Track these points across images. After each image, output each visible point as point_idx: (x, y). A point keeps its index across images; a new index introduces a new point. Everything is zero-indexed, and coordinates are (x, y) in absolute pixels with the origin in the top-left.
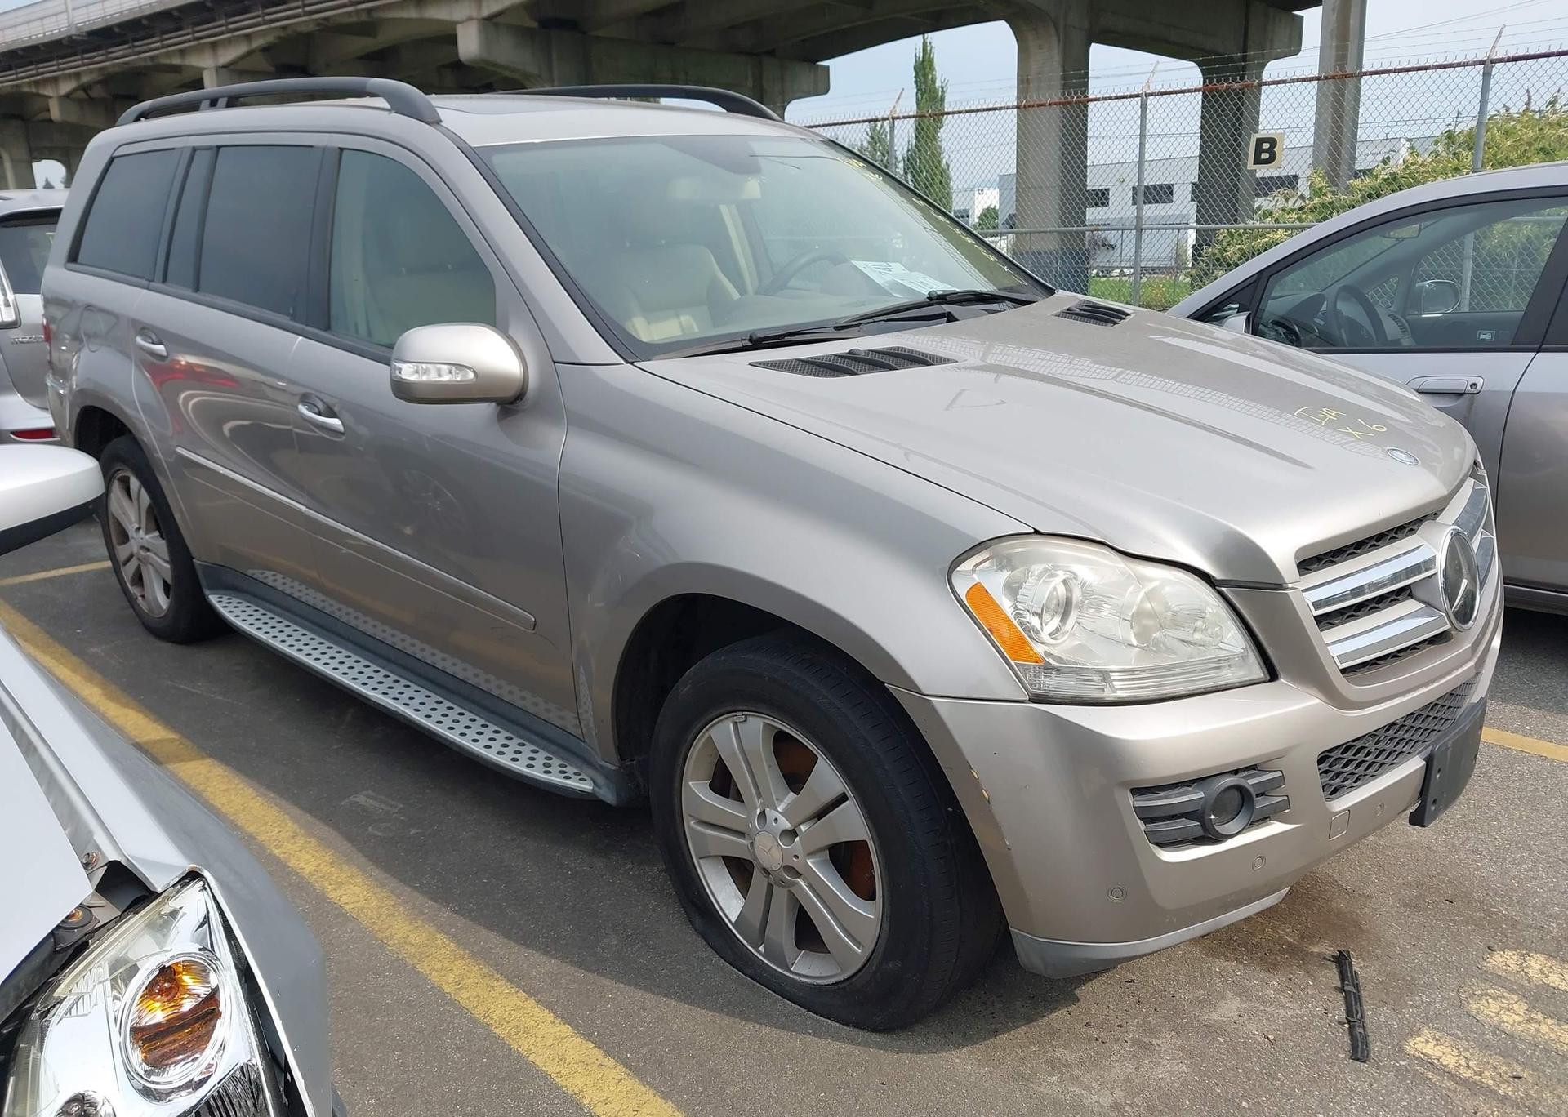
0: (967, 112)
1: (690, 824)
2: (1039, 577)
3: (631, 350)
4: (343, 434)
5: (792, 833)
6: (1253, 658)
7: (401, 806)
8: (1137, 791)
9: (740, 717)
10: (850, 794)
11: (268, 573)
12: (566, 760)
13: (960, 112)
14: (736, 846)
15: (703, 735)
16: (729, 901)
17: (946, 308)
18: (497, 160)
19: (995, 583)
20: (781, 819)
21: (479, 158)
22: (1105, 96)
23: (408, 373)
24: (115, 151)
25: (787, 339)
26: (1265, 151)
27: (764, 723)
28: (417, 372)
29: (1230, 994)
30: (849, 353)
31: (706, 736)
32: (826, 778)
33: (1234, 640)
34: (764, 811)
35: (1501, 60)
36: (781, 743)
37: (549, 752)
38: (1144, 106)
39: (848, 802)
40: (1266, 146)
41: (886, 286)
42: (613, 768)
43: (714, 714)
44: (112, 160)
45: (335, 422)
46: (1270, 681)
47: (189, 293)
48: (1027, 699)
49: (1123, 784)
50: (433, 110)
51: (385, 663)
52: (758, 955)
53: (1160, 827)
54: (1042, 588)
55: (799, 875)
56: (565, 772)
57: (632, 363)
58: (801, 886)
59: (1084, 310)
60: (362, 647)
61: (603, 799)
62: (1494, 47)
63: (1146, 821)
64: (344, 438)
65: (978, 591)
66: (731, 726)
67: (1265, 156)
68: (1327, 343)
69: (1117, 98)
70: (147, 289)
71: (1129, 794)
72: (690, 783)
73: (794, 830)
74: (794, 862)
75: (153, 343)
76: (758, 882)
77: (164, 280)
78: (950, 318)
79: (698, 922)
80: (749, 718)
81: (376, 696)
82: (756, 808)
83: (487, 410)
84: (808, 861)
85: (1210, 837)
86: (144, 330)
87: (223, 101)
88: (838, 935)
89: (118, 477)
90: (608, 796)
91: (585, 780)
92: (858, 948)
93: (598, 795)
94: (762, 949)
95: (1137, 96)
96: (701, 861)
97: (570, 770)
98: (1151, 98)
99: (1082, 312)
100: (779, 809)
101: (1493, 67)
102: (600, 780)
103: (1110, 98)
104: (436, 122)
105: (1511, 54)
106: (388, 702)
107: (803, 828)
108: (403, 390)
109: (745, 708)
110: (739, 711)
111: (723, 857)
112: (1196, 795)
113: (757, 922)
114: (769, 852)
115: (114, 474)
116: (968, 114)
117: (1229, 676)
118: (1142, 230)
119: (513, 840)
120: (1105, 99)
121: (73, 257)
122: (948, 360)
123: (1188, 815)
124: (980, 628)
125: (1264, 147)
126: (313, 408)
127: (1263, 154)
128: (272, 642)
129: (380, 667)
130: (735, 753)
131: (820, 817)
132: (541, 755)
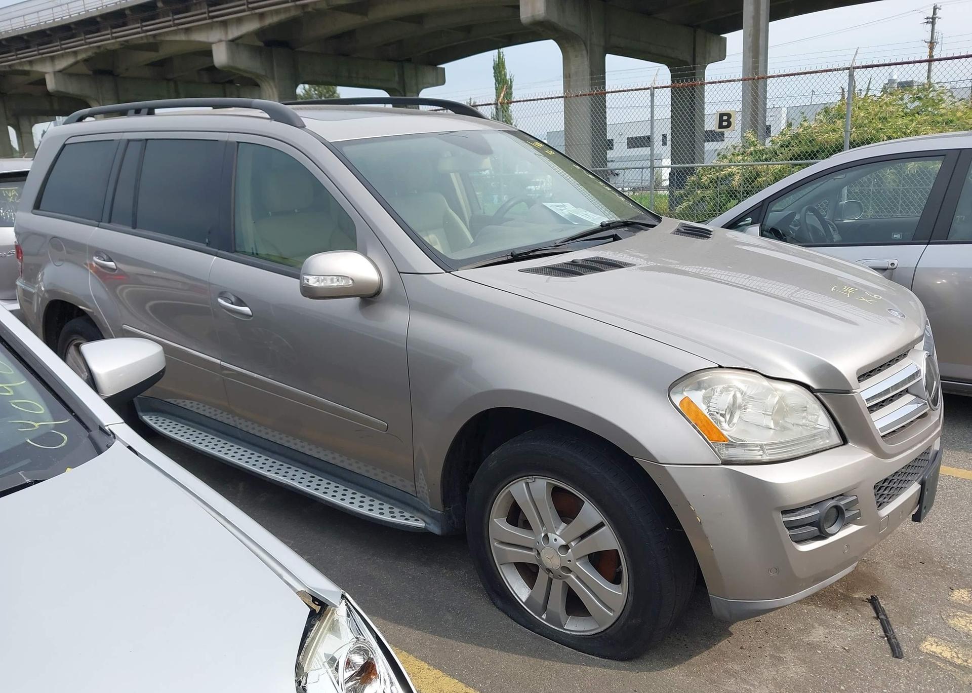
0: (546, 99)
1: (494, 544)
2: (722, 392)
3: (448, 265)
4: (251, 316)
5: (566, 548)
6: (834, 432)
7: (292, 542)
8: (785, 512)
9: (530, 479)
10: (606, 522)
11: (188, 402)
12: (402, 509)
13: (541, 99)
14: (528, 557)
15: (505, 490)
16: (521, 591)
17: (612, 232)
18: (346, 150)
19: (697, 397)
20: (559, 539)
21: (335, 148)
22: (629, 89)
23: (312, 281)
24: (67, 140)
25: (531, 254)
26: (725, 121)
27: (548, 483)
28: (318, 281)
29: (816, 625)
30: (573, 261)
31: (507, 491)
32: (590, 513)
33: (824, 422)
34: (547, 534)
35: (858, 67)
36: (556, 492)
37: (390, 504)
38: (652, 95)
39: (604, 528)
40: (725, 118)
41: (566, 218)
42: (439, 512)
43: (513, 478)
44: (64, 145)
45: (246, 310)
46: (843, 445)
47: (130, 229)
48: (721, 463)
49: (777, 509)
50: (299, 118)
51: (270, 453)
52: (542, 621)
53: (796, 532)
54: (722, 401)
55: (570, 571)
56: (404, 516)
57: (450, 272)
58: (571, 577)
59: (688, 230)
60: (254, 445)
61: (432, 531)
62: (854, 60)
63: (789, 529)
64: (252, 318)
65: (687, 401)
66: (524, 485)
67: (725, 124)
69: (636, 90)
70: (98, 227)
71: (781, 514)
72: (495, 520)
73: (567, 545)
74: (568, 565)
75: (104, 261)
76: (542, 578)
77: (110, 222)
78: (616, 238)
79: (499, 603)
80: (537, 480)
81: (271, 475)
82: (541, 533)
83: (354, 301)
84: (577, 563)
85: (822, 536)
86: (98, 252)
87: (145, 111)
88: (598, 606)
89: (74, 343)
90: (435, 529)
91: (418, 521)
92: (611, 612)
93: (429, 529)
94: (544, 616)
95: (648, 89)
96: (501, 566)
97: (407, 515)
98: (656, 90)
99: (686, 231)
100: (557, 533)
101: (854, 71)
102: (427, 520)
103: (632, 90)
104: (303, 127)
105: (864, 64)
106: (280, 478)
107: (573, 544)
108: (309, 292)
109: (534, 474)
110: (530, 476)
111: (514, 563)
112: (815, 512)
113: (541, 601)
114: (551, 559)
115: (71, 342)
116: (546, 100)
117: (820, 443)
118: (654, 168)
119: (369, 559)
120: (629, 90)
121: (37, 206)
122: (630, 264)
123: (811, 524)
124: (690, 423)
125: (724, 119)
126: (227, 299)
127: (724, 123)
128: (193, 444)
129: (269, 457)
130: (527, 501)
131: (583, 537)
132: (386, 507)
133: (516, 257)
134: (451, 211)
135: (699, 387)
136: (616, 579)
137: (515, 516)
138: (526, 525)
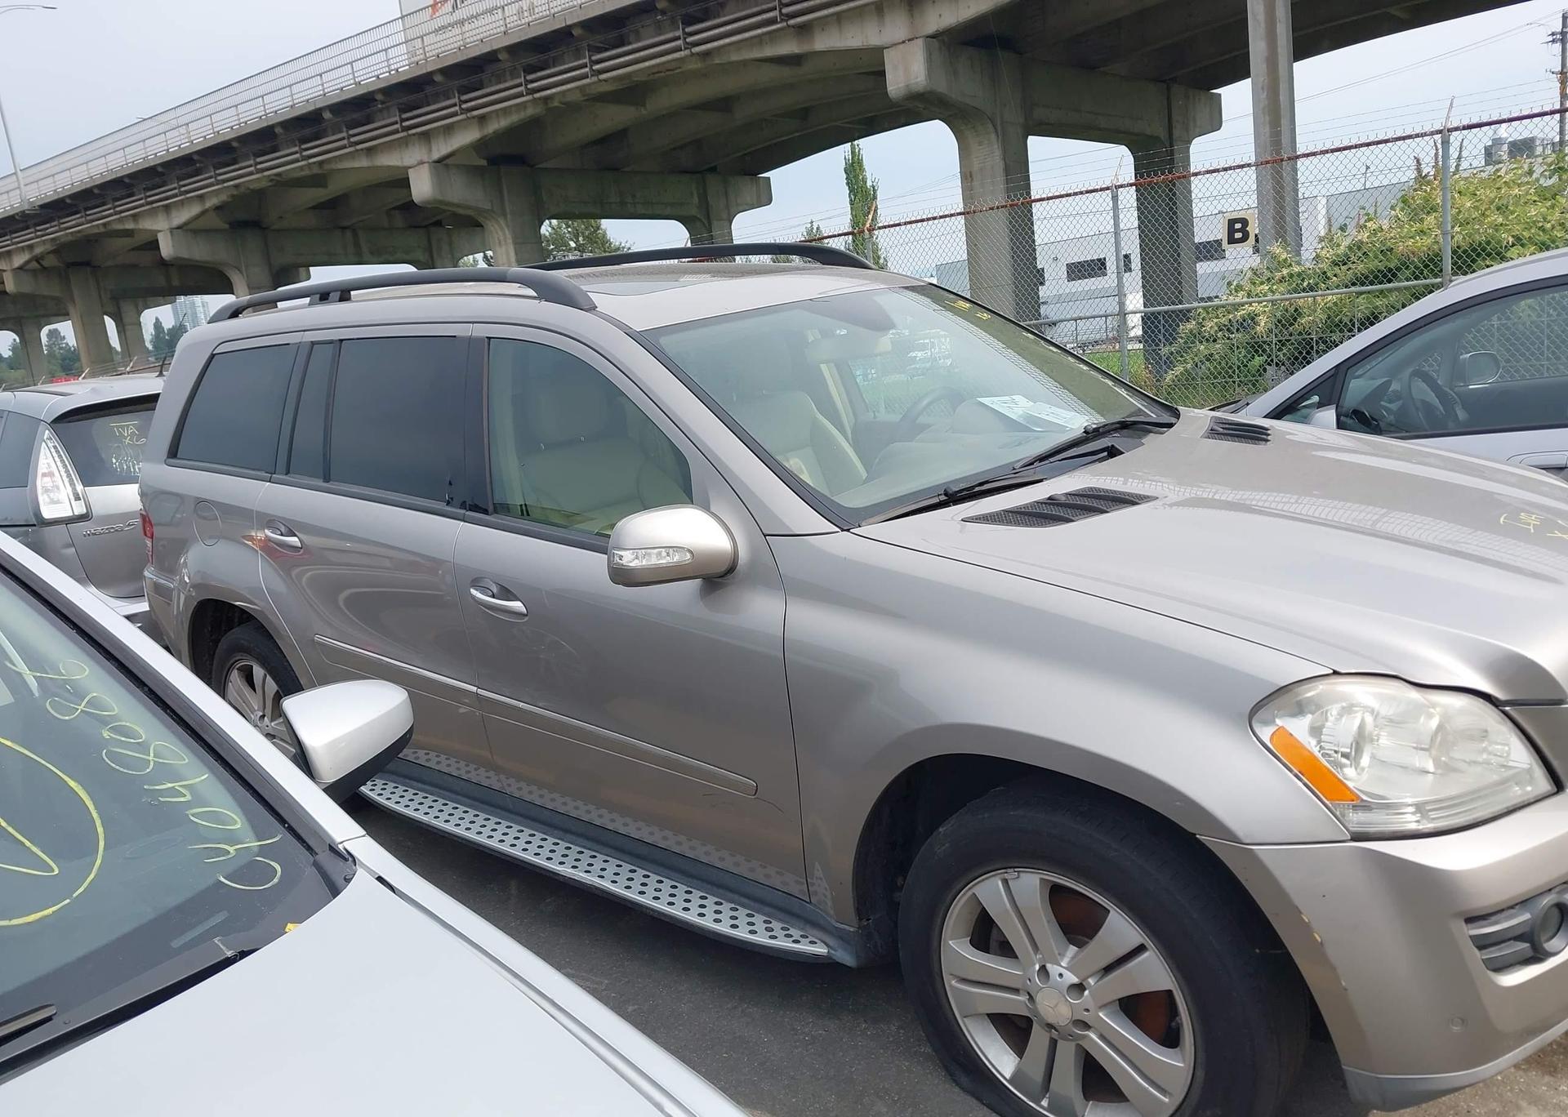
0: (941, 217)
1: (951, 984)
2: (1341, 715)
3: (845, 520)
4: (527, 615)
5: (1079, 988)
6: (1539, 773)
7: (606, 981)
8: (1471, 920)
9: (1011, 874)
10: (1149, 943)
11: (421, 753)
12: (787, 923)
13: (934, 218)
14: (1015, 1004)
15: (967, 891)
16: (1002, 1061)
17: (1105, 442)
18: (665, 341)
19: (1299, 727)
20: (1067, 974)
21: (648, 340)
22: (1076, 191)
23: (628, 559)
24: (214, 350)
25: (977, 489)
26: (1238, 231)
27: (1041, 879)
28: (637, 558)
29: (1524, 1104)
30: (1050, 498)
31: (970, 893)
32: (1120, 929)
33: (1520, 755)
34: (1044, 966)
35: (1456, 129)
36: (1056, 894)
37: (764, 914)
38: (1115, 198)
39: (1146, 955)
40: (1238, 226)
41: (1021, 420)
42: (852, 929)
43: (981, 872)
44: (213, 356)
45: (517, 605)
46: (1557, 793)
47: (320, 483)
48: (1349, 838)
49: (1458, 915)
50: (585, 294)
51: (561, 833)
52: (1041, 1110)
53: (1494, 953)
54: (1341, 730)
55: (1086, 1026)
56: (792, 936)
57: (848, 530)
58: (1092, 1040)
59: (1229, 429)
60: (534, 820)
61: (840, 961)
62: (1448, 118)
63: (1481, 948)
64: (526, 619)
65: (1281, 734)
66: (1000, 883)
67: (1238, 235)
68: (1405, 427)
69: (1087, 192)
70: (270, 482)
71: (1463, 923)
72: (950, 942)
73: (1081, 984)
74: (1085, 1016)
75: (282, 535)
76: (1038, 1040)
77: (287, 473)
78: (1113, 452)
79: (964, 1080)
80: (1022, 875)
81: (566, 870)
82: (1035, 964)
83: (693, 585)
84: (1101, 1014)
85: (1538, 956)
86: (270, 522)
87: (335, 295)
88: (1140, 1085)
89: (237, 667)
90: (846, 958)
91: (816, 943)
92: (1165, 1096)
93: (834, 958)
94: (1045, 1103)
95: (1108, 189)
96: (965, 1019)
97: (796, 933)
98: (1121, 189)
99: (1225, 431)
100: (1062, 964)
101: (1450, 135)
102: (831, 942)
103: (1081, 193)
104: (592, 308)
105: (1466, 122)
106: (580, 875)
107: (1091, 981)
108: (622, 576)
109: (1016, 865)
110: (1010, 868)
111: (988, 1015)
112: (1523, 917)
113: (1037, 1074)
114: (1054, 1006)
115: (233, 664)
116: (942, 220)
117: (1517, 793)
118: (1125, 314)
119: (735, 1007)
120: (1076, 194)
121: (173, 453)
122: (1148, 497)
123: (1520, 938)
124: (1290, 770)
125: (1236, 227)
126: (484, 590)
127: (1236, 234)
128: (435, 822)
129: (559, 839)
130: (1007, 910)
131: (1108, 969)
132: (759, 919)
133: (953, 497)
134: (820, 417)
135: (1299, 710)
136: (1170, 1039)
137: (985, 934)
138: (1006, 950)
